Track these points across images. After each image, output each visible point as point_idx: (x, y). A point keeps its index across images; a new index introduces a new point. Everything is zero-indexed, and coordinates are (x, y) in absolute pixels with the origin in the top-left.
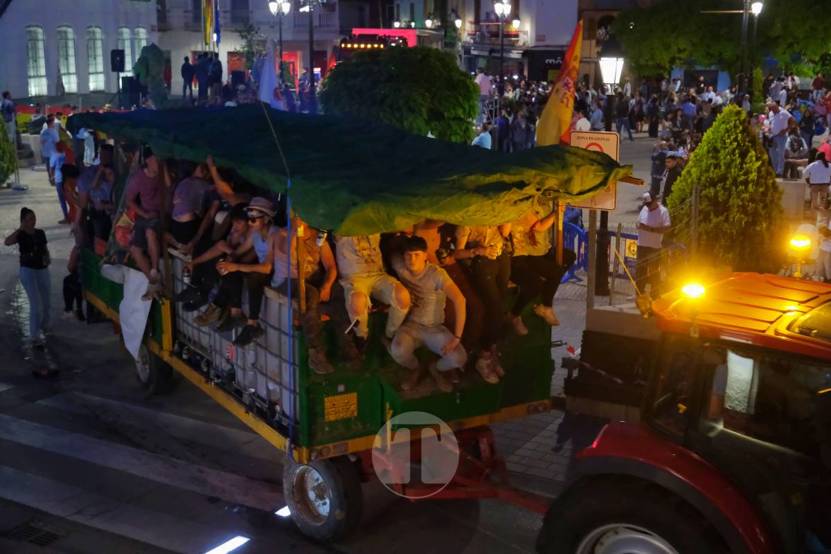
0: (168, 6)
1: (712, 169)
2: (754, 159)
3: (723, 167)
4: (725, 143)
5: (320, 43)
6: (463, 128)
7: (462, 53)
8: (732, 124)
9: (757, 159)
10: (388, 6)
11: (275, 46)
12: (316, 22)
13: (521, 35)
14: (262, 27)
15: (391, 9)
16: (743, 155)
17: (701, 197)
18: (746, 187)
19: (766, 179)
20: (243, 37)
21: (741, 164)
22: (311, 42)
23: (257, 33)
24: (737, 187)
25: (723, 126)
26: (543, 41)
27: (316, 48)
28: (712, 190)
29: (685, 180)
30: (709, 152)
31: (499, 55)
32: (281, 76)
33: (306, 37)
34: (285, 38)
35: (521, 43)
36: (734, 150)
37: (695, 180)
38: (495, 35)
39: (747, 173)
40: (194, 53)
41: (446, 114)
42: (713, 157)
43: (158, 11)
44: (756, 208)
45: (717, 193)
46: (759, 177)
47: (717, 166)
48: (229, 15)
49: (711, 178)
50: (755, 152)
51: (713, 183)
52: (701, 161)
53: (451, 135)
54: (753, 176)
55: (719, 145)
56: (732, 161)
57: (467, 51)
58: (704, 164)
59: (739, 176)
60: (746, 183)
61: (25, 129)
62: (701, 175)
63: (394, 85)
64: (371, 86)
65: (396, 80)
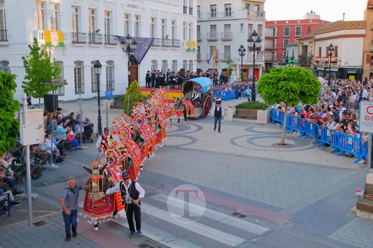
0: (201, 53)
5: (257, 65)
6: (314, 99)
7: (313, 69)
10: (284, 51)
11: (240, 67)
12: (256, 58)
13: (338, 62)
14: (235, 60)
15: (285, 52)
20: (228, 64)
22: (254, 65)
23: (233, 62)
26: (348, 64)
27: (255, 68)
31: (329, 70)
32: (242, 78)
33: (252, 63)
34: (243, 64)
35: (338, 65)
38: (327, 62)
40: (209, 69)
41: (307, 94)
43: (198, 54)
48: (223, 56)
57: (315, 68)
61: (149, 97)
63: (286, 82)
64: (277, 82)
65: (287, 80)
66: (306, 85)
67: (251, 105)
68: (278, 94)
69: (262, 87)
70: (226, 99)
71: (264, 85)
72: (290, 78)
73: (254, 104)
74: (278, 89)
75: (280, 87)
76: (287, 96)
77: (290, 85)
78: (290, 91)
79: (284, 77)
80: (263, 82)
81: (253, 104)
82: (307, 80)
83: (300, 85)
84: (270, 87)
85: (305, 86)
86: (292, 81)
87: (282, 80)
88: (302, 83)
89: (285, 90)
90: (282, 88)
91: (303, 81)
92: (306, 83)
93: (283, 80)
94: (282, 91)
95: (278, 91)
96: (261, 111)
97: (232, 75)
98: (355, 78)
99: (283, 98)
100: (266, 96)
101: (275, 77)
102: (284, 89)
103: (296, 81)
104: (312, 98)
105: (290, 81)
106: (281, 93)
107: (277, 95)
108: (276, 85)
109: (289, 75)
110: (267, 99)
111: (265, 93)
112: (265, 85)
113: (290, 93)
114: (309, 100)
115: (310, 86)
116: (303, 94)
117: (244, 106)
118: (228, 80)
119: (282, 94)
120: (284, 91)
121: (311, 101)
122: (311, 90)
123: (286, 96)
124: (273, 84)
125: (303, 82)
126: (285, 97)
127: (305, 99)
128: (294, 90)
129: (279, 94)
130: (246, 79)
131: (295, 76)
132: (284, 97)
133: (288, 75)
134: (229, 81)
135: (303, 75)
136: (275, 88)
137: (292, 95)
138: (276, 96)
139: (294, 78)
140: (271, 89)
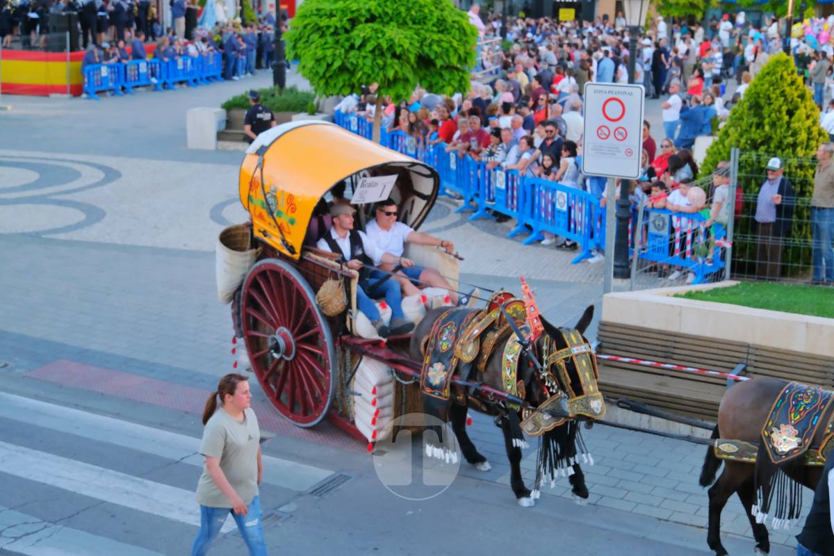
1: (754, 129)
2: (804, 117)
3: (767, 128)
4: (769, 98)
6: (458, 78)
8: (778, 76)
9: (808, 117)
16: (791, 113)
17: (740, 163)
18: (794, 151)
19: (817, 141)
21: (789, 123)
24: (783, 150)
25: (768, 78)
28: (754, 155)
29: (722, 141)
30: (750, 108)
32: (242, 14)
36: (781, 106)
37: (733, 143)
39: (794, 134)
41: (439, 63)
42: (755, 115)
44: (805, 176)
45: (759, 156)
46: (809, 139)
47: (760, 125)
49: (752, 140)
50: (805, 107)
51: (755, 146)
52: (741, 119)
53: (443, 87)
54: (803, 136)
55: (762, 101)
56: (779, 119)
58: (744, 124)
59: (785, 137)
60: (794, 146)
62: (741, 136)
63: (376, 25)
64: (348, 26)
65: (378, 20)
66: (436, 37)
67: (271, 100)
68: (352, 64)
69: (303, 41)
70: (195, 81)
71: (309, 37)
72: (387, 14)
73: (280, 94)
74: (352, 47)
75: (358, 43)
76: (380, 69)
77: (387, 35)
78: (388, 55)
79: (369, 10)
80: (305, 28)
81: (277, 95)
82: (438, 20)
83: (416, 37)
84: (326, 43)
85: (433, 40)
86: (392, 23)
87: (363, 19)
88: (422, 32)
89: (372, 52)
90: (362, 45)
91: (425, 23)
92: (435, 29)
93: (367, 21)
94: (363, 54)
95: (352, 53)
96: (303, 116)
97: (212, 6)
98: (577, 17)
99: (369, 76)
100: (317, 71)
101: (343, 11)
102: (369, 47)
103: (405, 23)
104: (451, 77)
105: (388, 23)
106: (360, 61)
107: (349, 66)
108: (346, 35)
109: (383, 5)
110: (321, 78)
111: (313, 62)
112: (311, 37)
113: (389, 61)
114: (445, 83)
115: (445, 39)
116: (425, 62)
118: (199, 20)
119: (364, 65)
120: (370, 56)
121: (449, 84)
122: (451, 50)
123: (376, 70)
124: (335, 33)
125: (426, 27)
126: (373, 71)
127: (434, 77)
128: (398, 51)
129: (355, 62)
130: (255, 15)
131: (403, 9)
132: (370, 72)
133: (379, 5)
134: (202, 23)
135: (425, 6)
136: (342, 46)
137: (393, 67)
138: (348, 69)
139: (400, 13)
140: (332, 47)
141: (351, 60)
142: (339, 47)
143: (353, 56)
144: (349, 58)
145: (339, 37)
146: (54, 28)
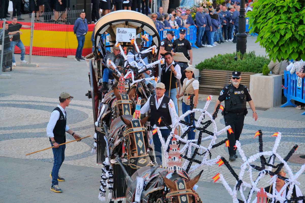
64: (298, 6)
67: (235, 63)
68: (300, 35)
69: (262, 17)
71: (266, 14)
73: (242, 59)
80: (264, 7)
81: (239, 59)
84: (280, 20)
96: (258, 75)
100: (272, 41)
107: (298, 37)
108: (297, 13)
110: (275, 46)
111: (269, 34)
112: (269, 14)
117: (219, 65)
124: (288, 12)
134: (182, 5)
136: (293, 22)
138: (297, 40)
140: (285, 23)
141: (299, 33)
142: (291, 23)
143: (301, 30)
144: (298, 31)
145: (291, 14)
146: (74, 6)
